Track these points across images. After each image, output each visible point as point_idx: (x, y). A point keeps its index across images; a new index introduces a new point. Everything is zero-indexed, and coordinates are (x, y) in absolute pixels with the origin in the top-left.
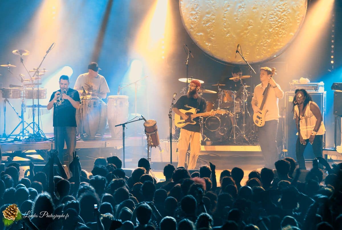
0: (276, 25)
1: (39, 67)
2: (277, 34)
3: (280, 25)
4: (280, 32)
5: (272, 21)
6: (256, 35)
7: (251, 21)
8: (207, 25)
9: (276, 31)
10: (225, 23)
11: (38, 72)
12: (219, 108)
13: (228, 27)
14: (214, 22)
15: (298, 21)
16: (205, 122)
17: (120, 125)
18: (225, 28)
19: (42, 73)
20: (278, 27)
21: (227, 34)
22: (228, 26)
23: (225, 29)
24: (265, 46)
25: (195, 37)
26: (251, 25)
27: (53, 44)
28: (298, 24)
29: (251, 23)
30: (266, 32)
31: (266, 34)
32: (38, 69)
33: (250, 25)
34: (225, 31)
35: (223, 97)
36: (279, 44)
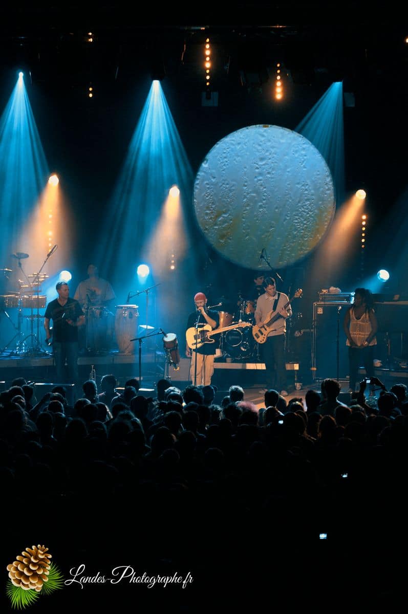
0: (301, 227)
1: (40, 272)
2: (302, 237)
3: (305, 227)
4: (306, 235)
5: (296, 223)
6: (279, 238)
7: (273, 222)
8: (223, 226)
9: (302, 234)
10: (244, 224)
11: (38, 278)
12: (240, 320)
13: (248, 229)
14: (232, 223)
15: (326, 223)
16: (225, 336)
17: (136, 339)
18: (244, 229)
19: (43, 279)
20: (303, 229)
21: (246, 236)
22: (247, 227)
23: (244, 231)
24: (289, 251)
25: (211, 239)
26: (273, 227)
27: (55, 246)
28: (326, 227)
29: (273, 224)
30: (289, 234)
31: (290, 237)
32: (38, 274)
33: (271, 227)
34: (244, 233)
35: (245, 307)
36: (304, 248)
